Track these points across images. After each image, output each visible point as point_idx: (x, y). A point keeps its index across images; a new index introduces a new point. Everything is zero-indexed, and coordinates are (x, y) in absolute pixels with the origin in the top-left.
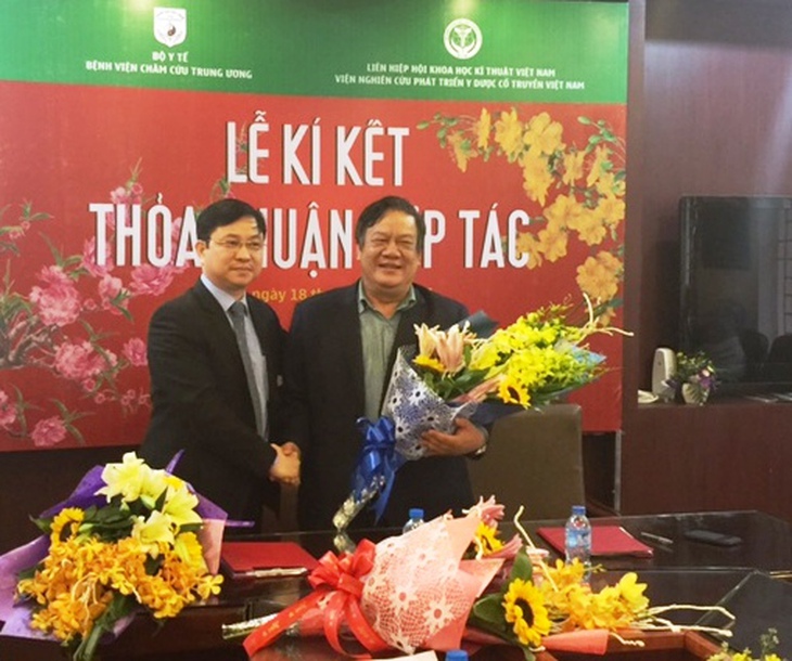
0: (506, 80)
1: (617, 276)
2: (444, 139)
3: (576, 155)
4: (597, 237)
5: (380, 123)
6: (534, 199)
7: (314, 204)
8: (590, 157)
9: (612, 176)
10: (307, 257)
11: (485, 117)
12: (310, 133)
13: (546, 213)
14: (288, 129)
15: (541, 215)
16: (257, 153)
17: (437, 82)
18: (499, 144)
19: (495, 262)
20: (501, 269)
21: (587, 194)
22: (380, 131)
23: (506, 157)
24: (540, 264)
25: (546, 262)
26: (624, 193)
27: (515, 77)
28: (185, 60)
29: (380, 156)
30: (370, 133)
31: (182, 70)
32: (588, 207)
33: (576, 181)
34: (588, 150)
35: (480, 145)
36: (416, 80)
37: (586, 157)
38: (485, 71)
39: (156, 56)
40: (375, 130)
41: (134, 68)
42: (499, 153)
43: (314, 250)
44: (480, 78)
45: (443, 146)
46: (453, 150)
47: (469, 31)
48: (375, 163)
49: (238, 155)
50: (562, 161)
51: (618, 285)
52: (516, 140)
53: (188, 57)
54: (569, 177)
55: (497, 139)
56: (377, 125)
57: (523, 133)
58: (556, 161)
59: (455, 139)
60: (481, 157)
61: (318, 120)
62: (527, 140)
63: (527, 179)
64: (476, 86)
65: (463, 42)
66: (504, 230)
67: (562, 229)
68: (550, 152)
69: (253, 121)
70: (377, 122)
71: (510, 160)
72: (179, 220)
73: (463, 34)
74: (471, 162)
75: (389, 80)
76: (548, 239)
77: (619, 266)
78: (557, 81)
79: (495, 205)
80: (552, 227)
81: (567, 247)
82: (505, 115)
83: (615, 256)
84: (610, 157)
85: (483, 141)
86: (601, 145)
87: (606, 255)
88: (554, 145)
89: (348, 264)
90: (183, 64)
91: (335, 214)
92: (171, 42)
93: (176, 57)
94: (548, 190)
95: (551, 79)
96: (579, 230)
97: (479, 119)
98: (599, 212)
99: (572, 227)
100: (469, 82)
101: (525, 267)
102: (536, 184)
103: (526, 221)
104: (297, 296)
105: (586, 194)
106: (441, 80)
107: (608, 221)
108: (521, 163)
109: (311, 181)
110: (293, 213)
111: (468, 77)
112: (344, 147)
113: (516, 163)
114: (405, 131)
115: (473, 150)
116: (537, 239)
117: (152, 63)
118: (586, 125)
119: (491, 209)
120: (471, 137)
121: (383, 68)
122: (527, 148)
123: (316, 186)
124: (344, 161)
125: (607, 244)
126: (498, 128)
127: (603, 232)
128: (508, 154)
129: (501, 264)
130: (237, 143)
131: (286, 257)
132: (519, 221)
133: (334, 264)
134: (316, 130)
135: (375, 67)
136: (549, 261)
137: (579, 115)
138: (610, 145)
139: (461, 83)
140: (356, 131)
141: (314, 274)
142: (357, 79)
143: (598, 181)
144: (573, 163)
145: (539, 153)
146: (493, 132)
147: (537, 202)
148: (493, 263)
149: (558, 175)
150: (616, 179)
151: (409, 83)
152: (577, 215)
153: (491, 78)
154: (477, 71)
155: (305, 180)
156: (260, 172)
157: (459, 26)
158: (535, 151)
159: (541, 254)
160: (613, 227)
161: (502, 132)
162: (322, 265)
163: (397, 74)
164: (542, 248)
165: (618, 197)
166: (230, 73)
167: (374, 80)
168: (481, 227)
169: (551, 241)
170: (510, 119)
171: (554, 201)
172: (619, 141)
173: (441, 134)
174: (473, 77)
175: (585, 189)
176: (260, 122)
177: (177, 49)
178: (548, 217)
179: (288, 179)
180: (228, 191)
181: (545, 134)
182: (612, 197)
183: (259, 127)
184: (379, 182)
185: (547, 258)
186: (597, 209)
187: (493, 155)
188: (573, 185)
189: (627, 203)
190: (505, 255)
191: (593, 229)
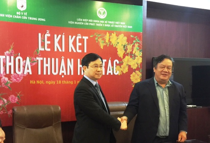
0: (113, 25)
1: (140, 77)
2: (97, 40)
3: (130, 45)
4: (135, 67)
5: (80, 35)
6: (120, 57)
7: (63, 57)
8: (134, 46)
9: (139, 51)
10: (61, 72)
11: (108, 34)
12: (61, 37)
13: (123, 60)
14: (55, 36)
15: (122, 61)
16: (47, 42)
17: (95, 24)
18: (111, 42)
19: (110, 73)
20: (112, 75)
21: (133, 56)
22: (80, 37)
23: (113, 45)
24: (121, 74)
25: (123, 73)
26: (142, 56)
27: (115, 24)
29: (80, 44)
30: (78, 38)
31: (25, 18)
32: (133, 59)
33: (130, 52)
34: (133, 44)
35: (106, 42)
36: (90, 24)
37: (133, 46)
38: (108, 22)
39: (18, 13)
41: (11, 16)
42: (111, 44)
43: (63, 70)
45: (97, 42)
46: (99, 43)
47: (103, 11)
48: (79, 46)
49: (42, 43)
50: (127, 47)
51: (140, 79)
52: (115, 41)
53: (27, 14)
54: (129, 51)
55: (111, 40)
57: (117, 39)
58: (125, 47)
59: (100, 40)
60: (107, 45)
61: (64, 34)
62: (118, 41)
63: (118, 51)
64: (105, 26)
65: (102, 14)
66: (112, 65)
67: (127, 65)
68: (124, 45)
69: (46, 33)
71: (114, 46)
72: (25, 61)
73: (102, 12)
74: (104, 46)
75: (83, 23)
76: (124, 67)
77: (140, 75)
78: (125, 26)
79: (110, 58)
80: (124, 64)
81: (128, 69)
82: (112, 34)
83: (139, 72)
84: (138, 46)
85: (107, 41)
87: (137, 72)
88: (125, 42)
89: (72, 74)
90: (25, 16)
91: (68, 60)
92: (22, 9)
93: (23, 14)
94: (123, 54)
96: (131, 65)
97: (106, 35)
99: (129, 64)
100: (103, 25)
101: (118, 75)
102: (120, 53)
103: (118, 62)
104: (58, 83)
107: (138, 63)
108: (117, 47)
109: (62, 51)
110: (57, 59)
111: (103, 23)
112: (71, 41)
113: (115, 47)
114: (87, 38)
115: (104, 43)
116: (121, 67)
117: (17, 15)
118: (132, 37)
120: (104, 39)
121: (81, 20)
122: (118, 43)
123: (63, 52)
124: (71, 45)
125: (138, 69)
126: (111, 38)
127: (136, 66)
130: (41, 39)
131: (55, 71)
132: (116, 62)
133: (68, 74)
134: (63, 36)
135: (79, 20)
137: (131, 35)
138: (138, 43)
139: (101, 25)
140: (74, 37)
141: (63, 76)
142: (74, 23)
143: (135, 52)
144: (129, 47)
145: (121, 44)
149: (126, 50)
150: (140, 52)
151: (88, 24)
152: (130, 61)
153: (109, 24)
154: (105, 22)
155: (60, 50)
156: (48, 48)
157: (101, 10)
158: (120, 44)
159: (122, 71)
160: (139, 64)
162: (65, 74)
163: (85, 22)
164: (122, 69)
165: (140, 57)
166: (39, 19)
167: (79, 23)
168: (107, 64)
170: (114, 35)
171: (125, 57)
172: (140, 42)
174: (105, 24)
175: (132, 54)
176: (48, 33)
177: (24, 11)
178: (123, 61)
179: (56, 50)
180: (39, 53)
181: (123, 39)
183: (47, 35)
184: (80, 51)
185: (123, 72)
186: (135, 59)
187: (110, 44)
188: (129, 53)
189: (142, 58)
190: (113, 71)
191: (134, 65)
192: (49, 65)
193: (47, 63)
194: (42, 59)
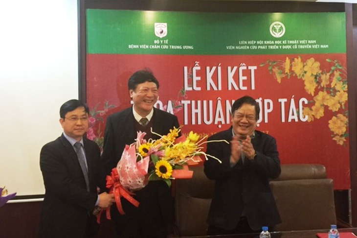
0: (296, 45)
1: (346, 124)
2: (271, 70)
3: (326, 75)
4: (336, 108)
6: (309, 93)
7: (219, 98)
8: (332, 75)
10: (217, 120)
11: (288, 61)
12: (217, 69)
13: (315, 99)
14: (208, 68)
15: (312, 99)
16: (196, 78)
18: (294, 71)
19: (294, 120)
20: (297, 122)
22: (245, 68)
23: (297, 76)
24: (313, 120)
25: (315, 119)
26: (347, 90)
27: (299, 44)
28: (167, 43)
29: (245, 78)
30: (241, 69)
31: (166, 47)
32: (332, 96)
33: (326, 85)
34: (331, 72)
35: (286, 72)
36: (259, 47)
37: (330, 75)
38: (287, 42)
39: (155, 42)
40: (243, 68)
41: (147, 47)
42: (294, 75)
43: (220, 117)
44: (285, 45)
45: (271, 73)
46: (275, 74)
47: (280, 26)
48: (244, 81)
49: (188, 80)
50: (320, 77)
51: (346, 128)
52: (301, 69)
53: (168, 42)
54: (324, 84)
55: (293, 69)
56: (244, 66)
57: (304, 66)
58: (318, 77)
59: (276, 70)
60: (287, 77)
61: (220, 64)
62: (305, 69)
63: (306, 85)
64: (284, 48)
66: (297, 106)
67: (321, 105)
68: (315, 74)
69: (194, 66)
70: (244, 64)
71: (299, 78)
72: (165, 106)
73: (277, 28)
74: (282, 79)
75: (248, 47)
77: (346, 120)
78: (317, 45)
79: (293, 96)
80: (317, 104)
81: (324, 113)
82: (296, 59)
83: (344, 115)
84: (340, 75)
85: (287, 71)
86: (336, 70)
87: (340, 115)
88: (317, 71)
90: (166, 44)
91: (228, 102)
92: (161, 36)
93: (163, 42)
94: (315, 89)
95: (315, 44)
96: (329, 105)
97: (285, 61)
98: (337, 98)
99: (326, 104)
100: (280, 47)
101: (307, 121)
102: (310, 87)
103: (306, 102)
105: (331, 91)
106: (269, 46)
107: (341, 101)
108: (303, 79)
109: (218, 89)
110: (211, 102)
111: (280, 45)
112: (231, 75)
113: (301, 79)
114: (255, 68)
115: (283, 74)
116: (311, 110)
117: (154, 44)
118: (329, 62)
119: (292, 98)
120: (282, 69)
121: (246, 43)
122: (305, 72)
123: (220, 91)
124: (231, 80)
125: (341, 111)
126: (293, 65)
127: (339, 106)
128: (298, 75)
129: (297, 120)
130: (188, 75)
131: (208, 120)
132: (303, 102)
133: (228, 122)
134: (219, 68)
135: (242, 42)
136: (317, 119)
137: (327, 58)
138: (340, 70)
139: (277, 47)
140: (235, 68)
141: (220, 126)
142: (235, 47)
143: (336, 85)
144: (325, 78)
145: (311, 74)
146: (291, 66)
147: (311, 94)
148: (293, 120)
149: (319, 83)
150: (343, 84)
151: (256, 48)
152: (328, 99)
153: (290, 44)
154: (284, 42)
155: (215, 89)
156: (197, 86)
157: (275, 25)
158: (309, 74)
159: (313, 116)
160: (343, 104)
161: (295, 66)
162: (223, 123)
163: (252, 45)
164: (313, 113)
165: (344, 91)
166: (185, 47)
167: (242, 47)
168: (288, 105)
169: (317, 110)
170: (298, 61)
171: (318, 94)
172: (344, 68)
173: (270, 68)
174: (282, 45)
175: (331, 88)
176: (197, 66)
177: (164, 39)
178: (316, 100)
179: (209, 88)
180: (185, 94)
181: (313, 66)
182: (342, 92)
183: (197, 68)
184: (245, 88)
185: (316, 117)
186: (336, 96)
187: (292, 74)
188: (325, 87)
189: (348, 93)
190: (298, 116)
191: (334, 105)
192: (199, 111)
193: (196, 108)
194: (189, 102)
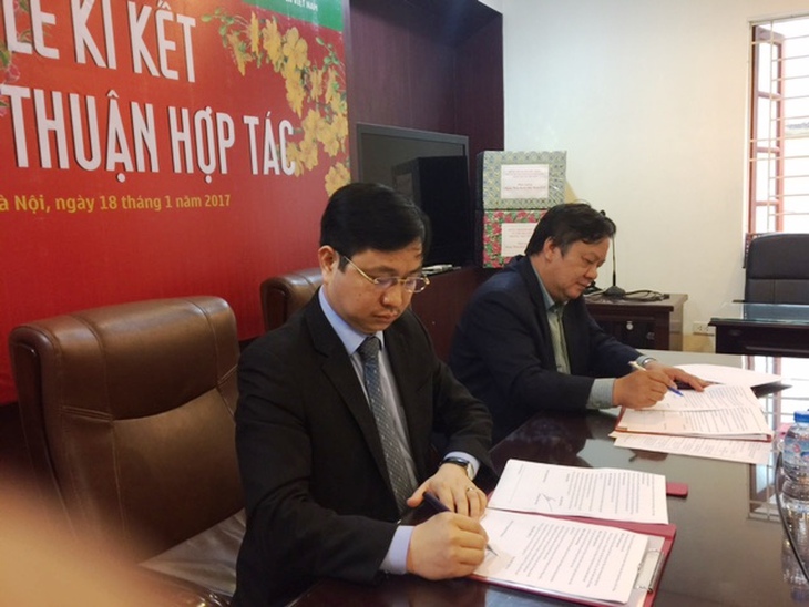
2: (226, 38)
3: (317, 73)
4: (334, 150)
5: (169, 8)
6: (295, 111)
7: (112, 93)
8: (325, 76)
9: (339, 95)
10: (113, 158)
11: (254, 21)
12: (100, 3)
13: (303, 125)
15: (300, 126)
18: (266, 51)
19: (273, 169)
20: (278, 176)
21: (326, 110)
22: (169, 16)
23: (273, 66)
24: (302, 173)
25: (306, 170)
26: (346, 112)
29: (172, 46)
30: (160, 17)
32: (327, 122)
33: (319, 98)
34: (324, 70)
35: (253, 50)
37: (323, 76)
40: (165, 14)
42: (267, 61)
43: (119, 150)
45: (224, 45)
46: (232, 50)
48: (169, 53)
49: (17, 15)
50: (309, 76)
52: (278, 51)
54: (315, 92)
55: (265, 46)
56: (167, 9)
57: (282, 44)
58: (305, 76)
59: (234, 39)
60: (255, 62)
62: (287, 51)
63: (288, 90)
66: (277, 139)
67: (314, 141)
68: (301, 68)
70: (166, 5)
71: (276, 70)
74: (249, 66)
76: (306, 149)
77: (348, 175)
79: (269, 113)
80: (308, 137)
81: (318, 158)
82: (268, 22)
83: (345, 166)
84: (337, 79)
85: (255, 48)
87: (340, 165)
88: (303, 62)
89: (155, 167)
91: (135, 106)
94: (303, 103)
96: (324, 142)
97: (250, 22)
98: (334, 127)
99: (320, 139)
101: (293, 175)
102: (295, 97)
103: (291, 132)
104: (107, 205)
107: (339, 136)
108: (283, 74)
109: (107, 64)
110: (91, 101)
112: (137, 28)
113: (280, 73)
114: (191, 21)
115: (248, 55)
116: (299, 149)
118: (320, 46)
119: (266, 116)
120: (244, 38)
122: (286, 59)
123: (113, 71)
124: (138, 45)
125: (340, 156)
126: (265, 36)
127: (337, 145)
128: (274, 63)
129: (277, 172)
132: (286, 130)
133: (141, 168)
134: (106, 1)
136: (308, 170)
137: (317, 36)
138: (336, 68)
140: (147, 10)
141: (122, 178)
143: (331, 99)
144: (316, 80)
145: (295, 66)
146: (261, 38)
147: (297, 113)
148: (272, 171)
149: (307, 88)
150: (341, 99)
152: (322, 129)
155: (100, 62)
156: (47, 43)
158: (291, 65)
159: (302, 162)
161: (268, 39)
162: (129, 167)
164: (302, 158)
165: (343, 115)
168: (260, 131)
169: (308, 151)
170: (272, 27)
171: (307, 114)
172: (341, 66)
173: (222, 32)
175: (325, 105)
178: (304, 129)
179: (81, 58)
181: (296, 47)
182: (340, 115)
184: (174, 75)
185: (306, 166)
186: (333, 124)
187: (263, 61)
188: (317, 100)
189: (348, 120)
190: (280, 162)
191: (331, 142)
192: (59, 125)
193: (51, 115)
194: (26, 92)
